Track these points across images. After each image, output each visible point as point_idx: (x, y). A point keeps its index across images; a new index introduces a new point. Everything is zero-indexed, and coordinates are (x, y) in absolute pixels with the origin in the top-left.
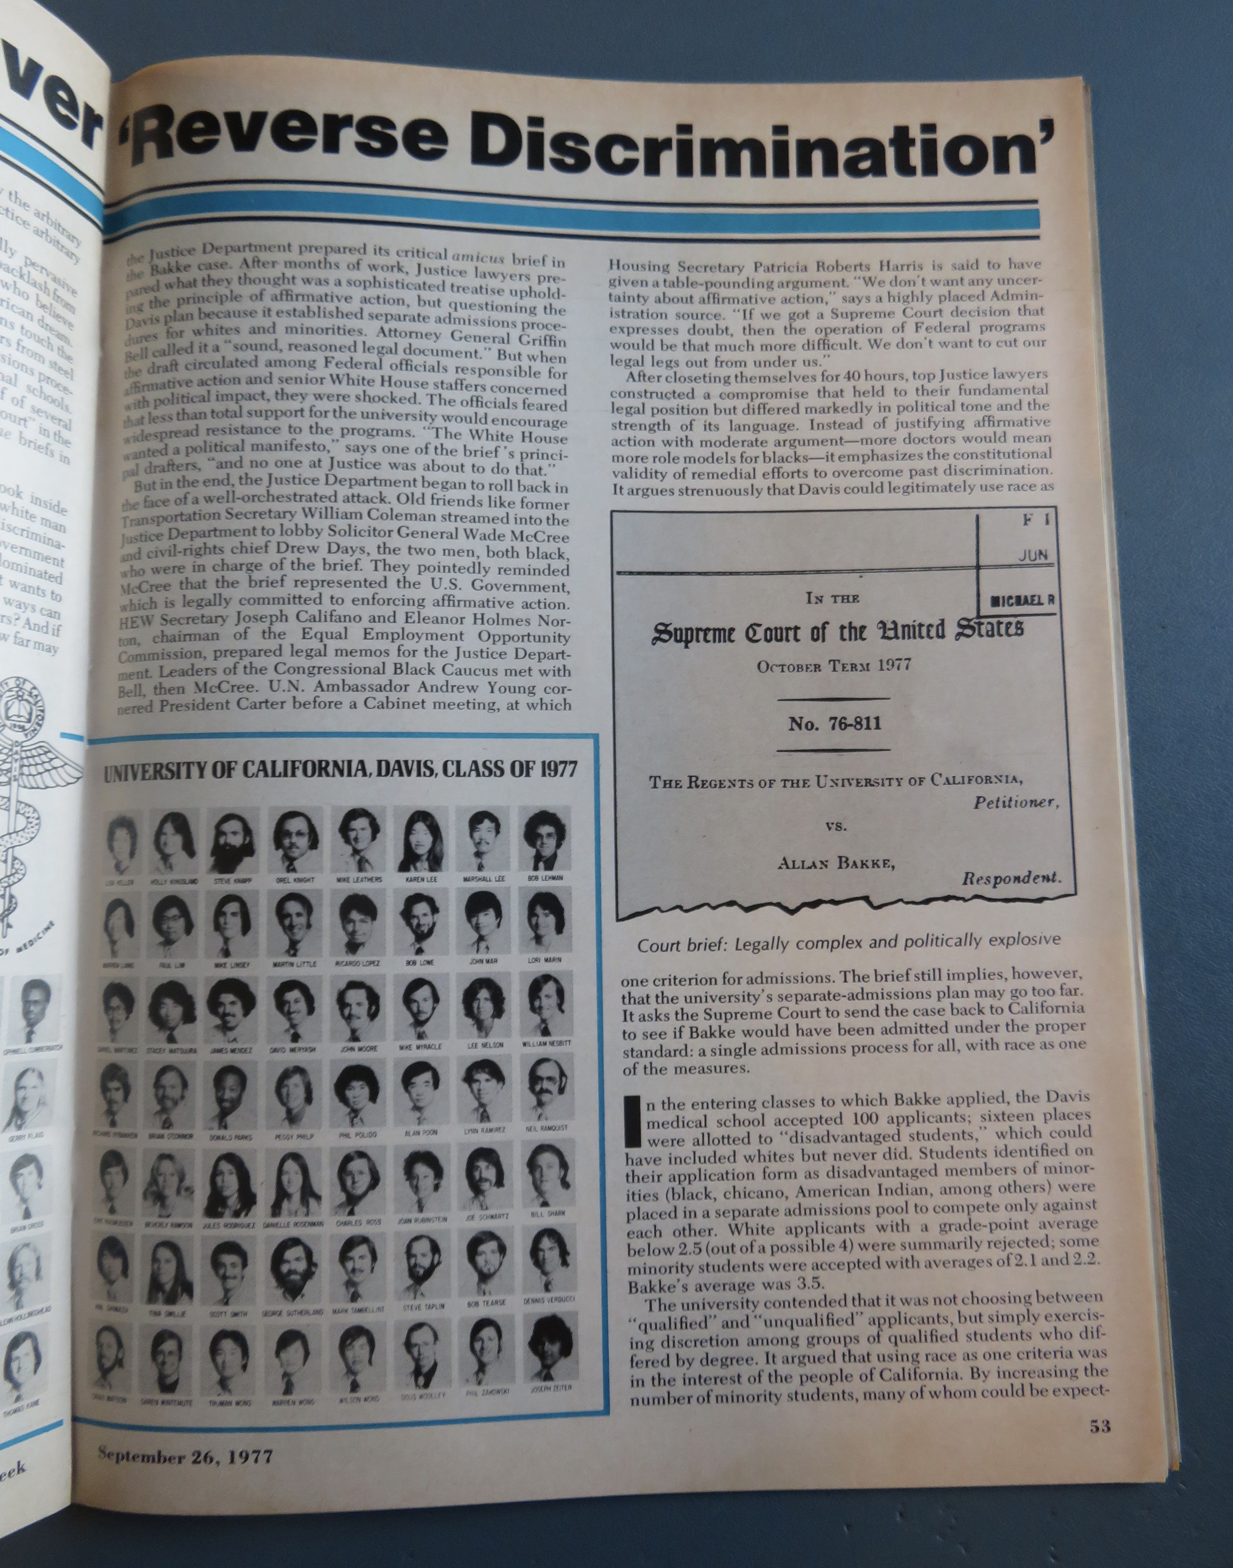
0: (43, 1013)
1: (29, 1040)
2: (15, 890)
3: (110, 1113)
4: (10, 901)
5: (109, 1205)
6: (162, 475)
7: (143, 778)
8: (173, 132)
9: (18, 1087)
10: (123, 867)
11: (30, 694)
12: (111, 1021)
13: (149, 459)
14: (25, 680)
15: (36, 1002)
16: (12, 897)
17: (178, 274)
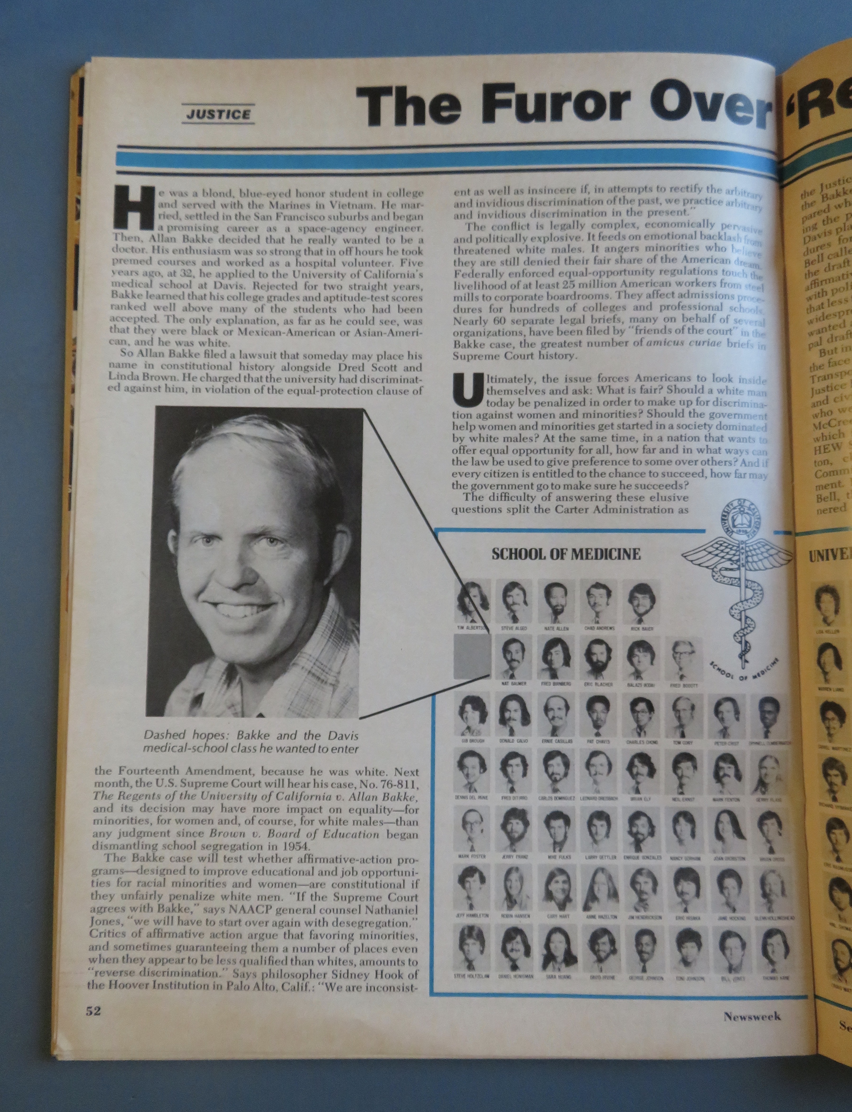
0: (775, 720)
1: (766, 736)
2: (748, 638)
3: (832, 791)
4: (746, 645)
5: (836, 855)
6: (842, 342)
7: (842, 558)
8: (833, 96)
9: (761, 767)
10: (830, 620)
11: (749, 509)
12: (828, 728)
13: (830, 332)
14: (745, 500)
15: (769, 712)
16: (746, 642)
17: (846, 197)
